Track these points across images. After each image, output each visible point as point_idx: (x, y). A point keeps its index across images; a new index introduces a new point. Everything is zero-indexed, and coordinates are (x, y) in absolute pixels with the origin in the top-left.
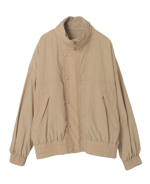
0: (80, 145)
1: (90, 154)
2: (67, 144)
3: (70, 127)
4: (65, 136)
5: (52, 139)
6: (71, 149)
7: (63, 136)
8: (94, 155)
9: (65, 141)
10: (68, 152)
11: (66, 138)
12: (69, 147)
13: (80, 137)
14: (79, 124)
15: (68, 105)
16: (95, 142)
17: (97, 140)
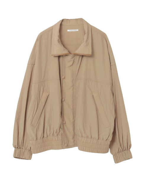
0: (74, 141)
1: (81, 150)
2: (62, 140)
3: (65, 123)
4: (60, 132)
5: (48, 134)
6: (66, 145)
7: (58, 132)
8: (85, 151)
9: (60, 137)
10: (63, 148)
11: (62, 134)
12: (63, 143)
13: (74, 133)
14: (74, 121)
15: (64, 103)
16: (86, 139)
17: (87, 137)
